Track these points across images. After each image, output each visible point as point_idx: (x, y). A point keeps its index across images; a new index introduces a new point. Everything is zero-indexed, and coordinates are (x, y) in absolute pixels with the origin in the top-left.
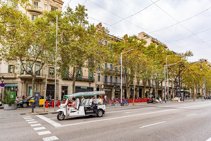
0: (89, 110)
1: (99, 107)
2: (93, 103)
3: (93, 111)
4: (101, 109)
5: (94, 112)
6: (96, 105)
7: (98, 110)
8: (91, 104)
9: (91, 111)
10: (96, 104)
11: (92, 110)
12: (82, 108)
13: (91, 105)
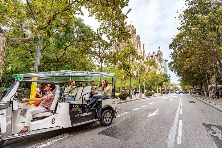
0: (83, 112)
1: (105, 103)
2: (91, 95)
3: (91, 113)
4: (109, 108)
5: (95, 116)
6: (100, 100)
7: (103, 110)
8: (87, 97)
9: (87, 114)
10: (98, 98)
11: (90, 111)
12: (64, 108)
13: (87, 99)
